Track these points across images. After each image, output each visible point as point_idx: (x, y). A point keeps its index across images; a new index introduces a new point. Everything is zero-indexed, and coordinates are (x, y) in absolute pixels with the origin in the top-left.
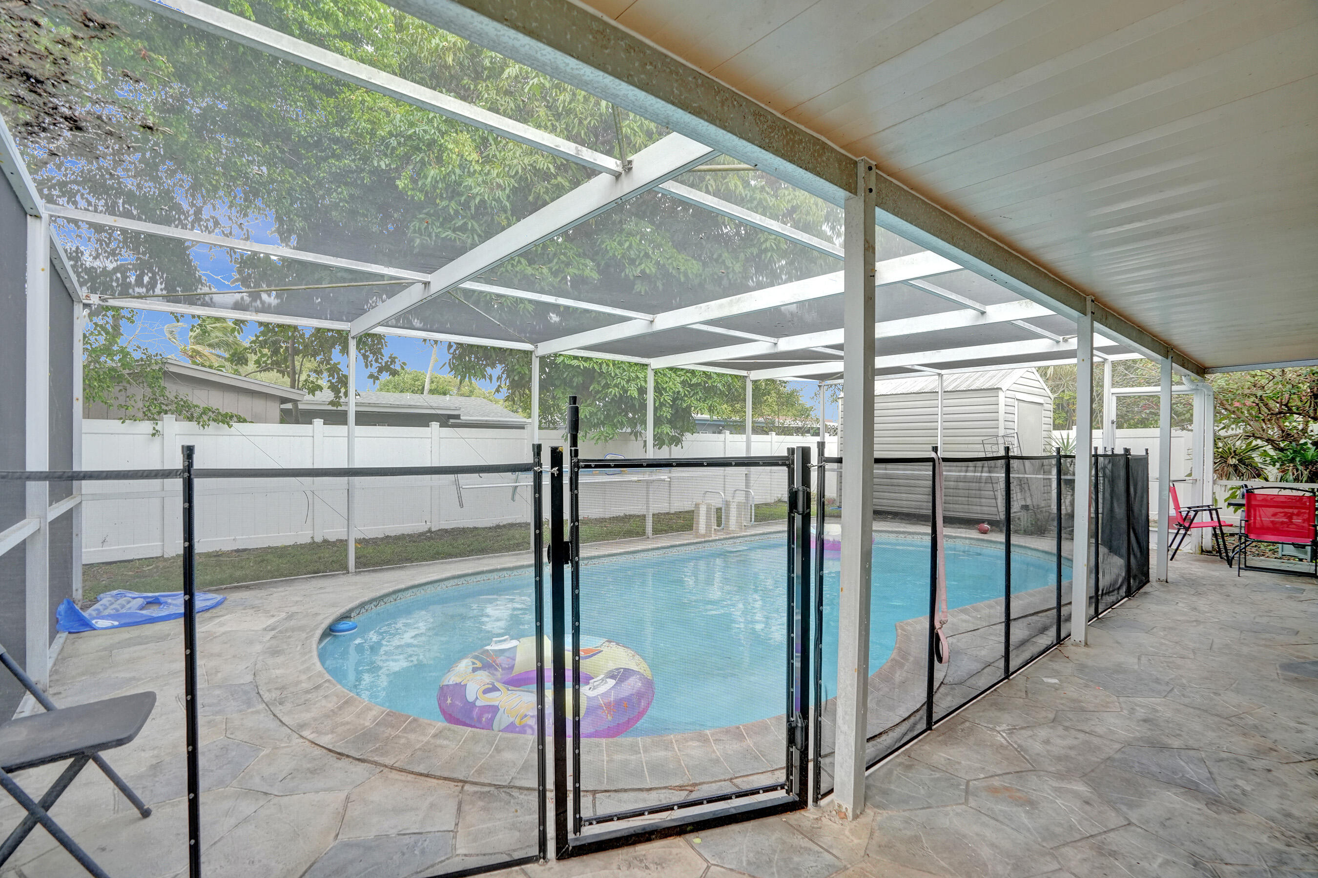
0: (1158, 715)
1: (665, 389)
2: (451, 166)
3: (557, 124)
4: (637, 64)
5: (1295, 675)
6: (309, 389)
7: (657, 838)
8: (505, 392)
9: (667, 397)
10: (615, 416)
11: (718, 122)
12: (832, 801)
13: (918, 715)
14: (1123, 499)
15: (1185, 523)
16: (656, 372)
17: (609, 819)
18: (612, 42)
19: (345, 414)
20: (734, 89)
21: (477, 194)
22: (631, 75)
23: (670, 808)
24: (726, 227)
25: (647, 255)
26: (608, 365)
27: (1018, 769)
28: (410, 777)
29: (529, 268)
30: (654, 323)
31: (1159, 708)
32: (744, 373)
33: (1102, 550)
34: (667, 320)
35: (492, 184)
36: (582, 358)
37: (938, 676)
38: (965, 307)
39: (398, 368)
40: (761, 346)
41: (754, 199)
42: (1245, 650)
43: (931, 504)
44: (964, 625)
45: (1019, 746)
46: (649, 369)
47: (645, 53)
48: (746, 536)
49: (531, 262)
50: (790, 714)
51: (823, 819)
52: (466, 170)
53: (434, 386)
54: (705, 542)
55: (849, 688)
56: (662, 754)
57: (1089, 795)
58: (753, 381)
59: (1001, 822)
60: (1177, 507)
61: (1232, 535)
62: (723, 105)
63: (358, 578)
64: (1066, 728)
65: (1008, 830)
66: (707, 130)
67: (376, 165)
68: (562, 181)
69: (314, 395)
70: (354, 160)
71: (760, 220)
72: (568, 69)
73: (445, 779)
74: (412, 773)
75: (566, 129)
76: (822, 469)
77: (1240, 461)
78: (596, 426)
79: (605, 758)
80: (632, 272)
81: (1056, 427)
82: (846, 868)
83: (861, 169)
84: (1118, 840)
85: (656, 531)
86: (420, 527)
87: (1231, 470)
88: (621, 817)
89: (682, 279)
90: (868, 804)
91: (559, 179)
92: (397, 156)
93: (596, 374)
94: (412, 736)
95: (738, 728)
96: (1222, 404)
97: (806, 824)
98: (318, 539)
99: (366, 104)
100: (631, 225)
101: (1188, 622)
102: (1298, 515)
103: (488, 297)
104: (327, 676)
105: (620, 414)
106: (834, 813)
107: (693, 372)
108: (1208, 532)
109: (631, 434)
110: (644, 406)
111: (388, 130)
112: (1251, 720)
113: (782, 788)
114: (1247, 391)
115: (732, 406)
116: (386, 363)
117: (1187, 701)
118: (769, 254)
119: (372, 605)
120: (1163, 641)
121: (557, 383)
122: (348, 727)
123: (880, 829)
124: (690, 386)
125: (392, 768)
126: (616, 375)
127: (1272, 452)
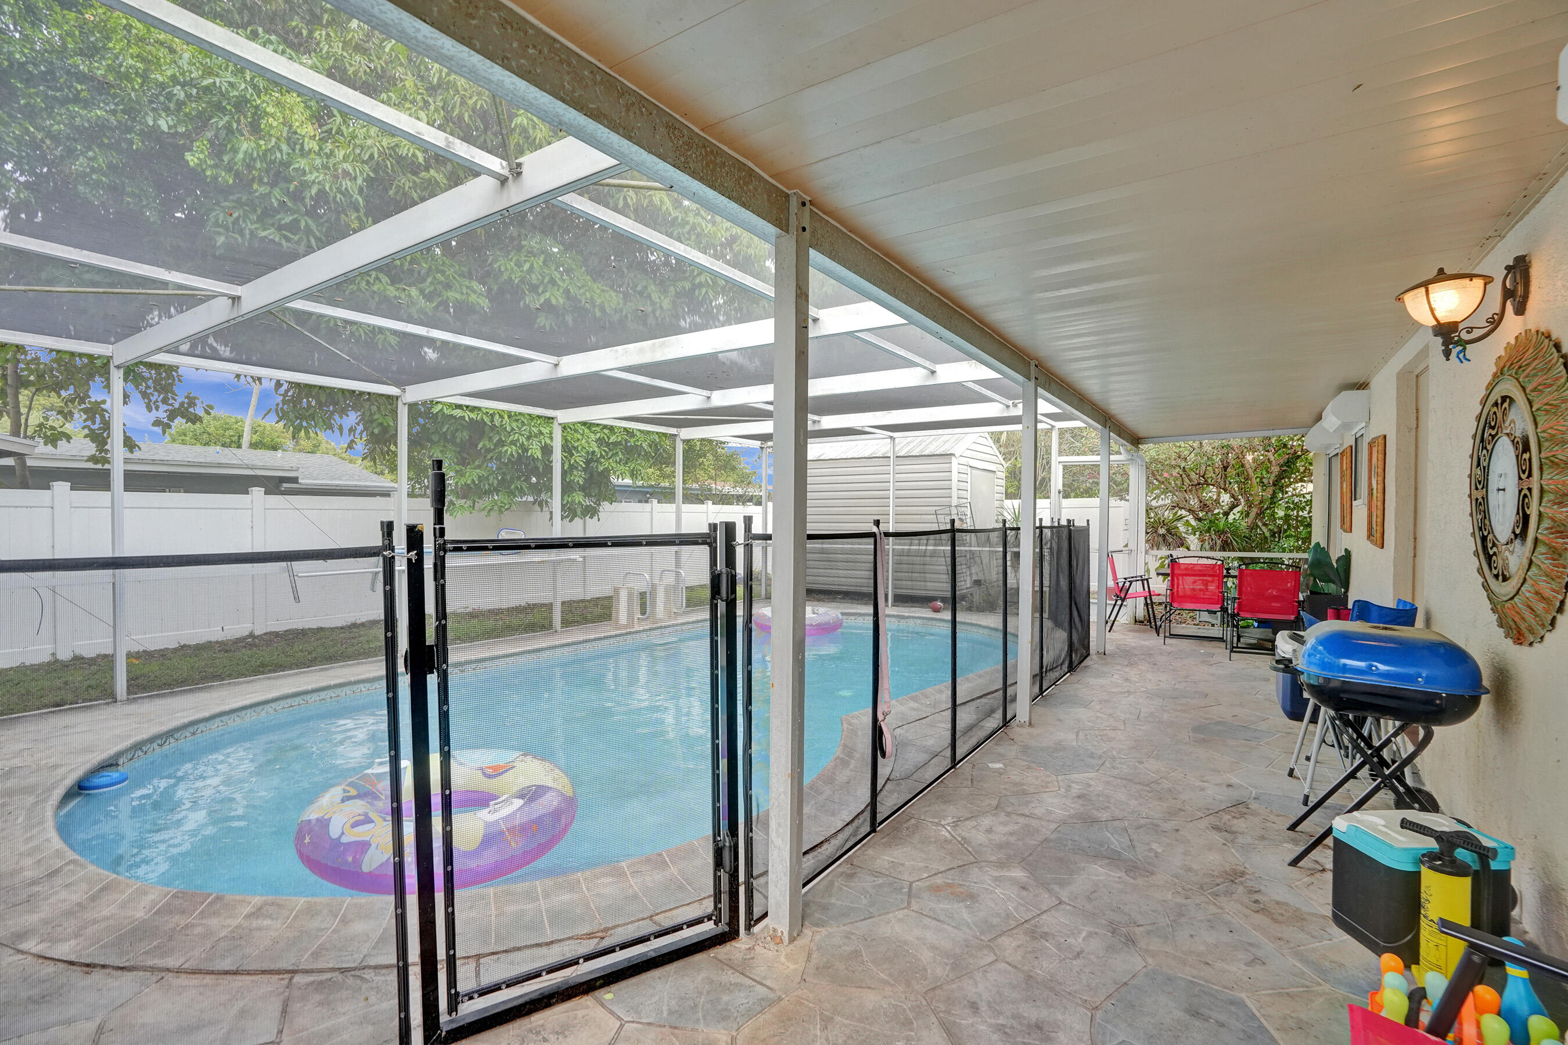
0: (1091, 789)
1: (576, 448)
2: (274, 140)
3: (431, 100)
4: (515, 45)
5: (1202, 736)
6: (46, 437)
7: (557, 1002)
8: (360, 446)
9: (579, 459)
10: (512, 481)
11: (621, 130)
12: (767, 926)
13: (862, 818)
14: (1066, 572)
15: (1121, 594)
16: (564, 427)
17: (496, 988)
18: (481, 11)
19: (107, 473)
20: (642, 92)
21: (314, 182)
22: (508, 58)
23: (574, 962)
24: (652, 254)
25: (553, 282)
26: (501, 416)
27: (961, 863)
28: (208, 979)
29: (391, 288)
30: (559, 368)
31: (1092, 783)
32: (673, 431)
33: (1048, 624)
34: (574, 365)
35: (336, 170)
36: (467, 407)
37: (883, 771)
38: (912, 364)
39: (201, 413)
40: (691, 399)
41: (687, 223)
42: (1166, 716)
43: (872, 581)
44: (914, 713)
45: (963, 838)
46: (556, 424)
47: (526, 33)
48: (677, 625)
49: (394, 281)
50: (716, 832)
51: (756, 947)
52: (298, 147)
53: (256, 438)
54: (627, 634)
55: (783, 796)
56: (566, 897)
57: (1026, 879)
58: (684, 441)
59: (942, 922)
60: (1115, 578)
61: (1160, 604)
62: (628, 110)
63: (133, 708)
64: (1008, 814)
65: (950, 928)
66: (608, 138)
67: (151, 123)
68: (436, 175)
69: (55, 447)
70: (114, 112)
71: (685, 251)
72: (420, 37)
73: (264, 972)
74: (212, 973)
75: (443, 108)
76: (749, 548)
77: (1168, 530)
78: (488, 493)
79: (493, 912)
80: (533, 301)
81: (1009, 496)
82: (780, 999)
83: (794, 204)
84: (1051, 921)
85: (566, 623)
86: (238, 629)
87: (1160, 539)
88: (510, 984)
89: (598, 314)
90: (806, 923)
91: (432, 172)
92: (186, 115)
93: (487, 428)
94: (213, 922)
95: (660, 855)
96: (1154, 475)
97: (738, 956)
98: (64, 655)
99: (134, 31)
100: (533, 242)
101: (1122, 693)
102: (1212, 582)
103: (332, 323)
104: (71, 855)
105: (519, 478)
106: (769, 939)
107: (611, 429)
108: (1141, 601)
109: (534, 503)
110: (549, 469)
111: (169, 73)
112: (1166, 784)
113: (710, 919)
114: (1173, 463)
115: (660, 469)
116: (182, 404)
117: (1116, 772)
118: (704, 290)
119: (155, 745)
120: (1099, 714)
121: (435, 438)
122: (105, 924)
123: (818, 949)
124: (608, 445)
125: (179, 971)
126: (513, 429)
127: (1193, 523)
